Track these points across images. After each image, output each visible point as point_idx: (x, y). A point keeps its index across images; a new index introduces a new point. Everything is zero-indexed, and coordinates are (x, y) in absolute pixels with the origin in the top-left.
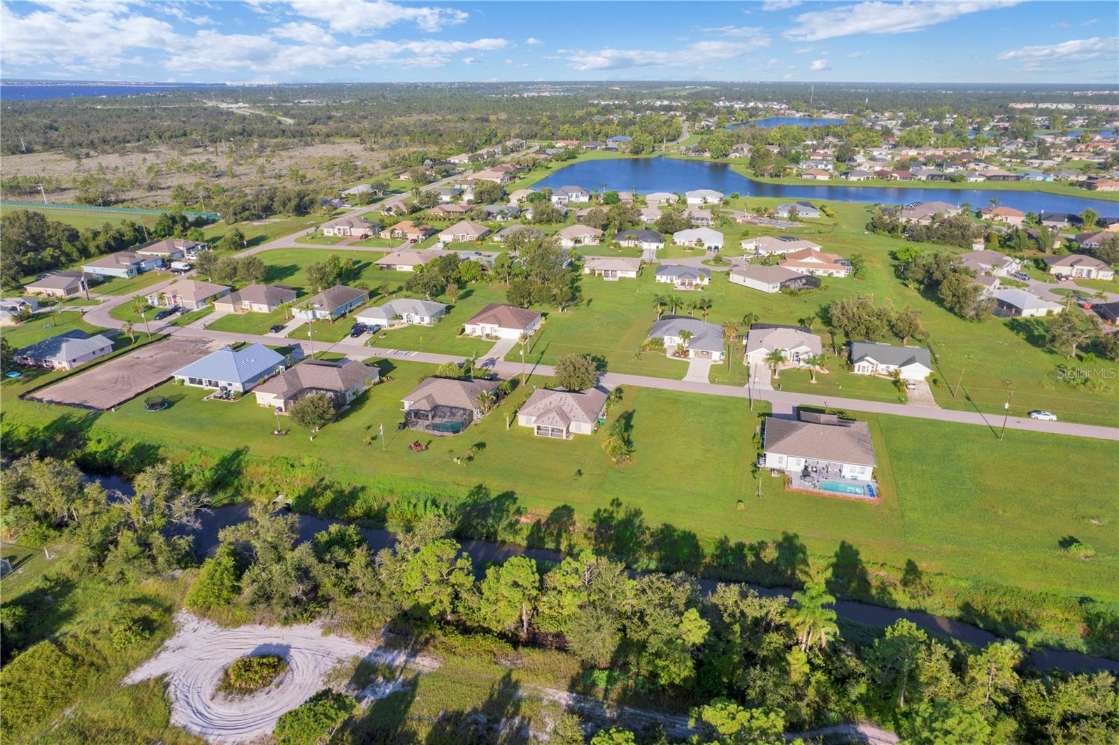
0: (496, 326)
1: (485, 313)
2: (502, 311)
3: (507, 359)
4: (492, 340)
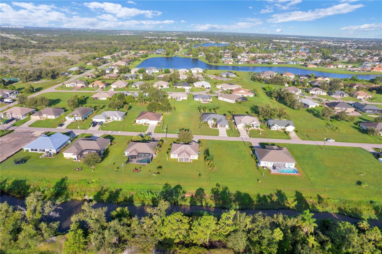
0: (148, 120)
3: (155, 132)
4: (147, 125)
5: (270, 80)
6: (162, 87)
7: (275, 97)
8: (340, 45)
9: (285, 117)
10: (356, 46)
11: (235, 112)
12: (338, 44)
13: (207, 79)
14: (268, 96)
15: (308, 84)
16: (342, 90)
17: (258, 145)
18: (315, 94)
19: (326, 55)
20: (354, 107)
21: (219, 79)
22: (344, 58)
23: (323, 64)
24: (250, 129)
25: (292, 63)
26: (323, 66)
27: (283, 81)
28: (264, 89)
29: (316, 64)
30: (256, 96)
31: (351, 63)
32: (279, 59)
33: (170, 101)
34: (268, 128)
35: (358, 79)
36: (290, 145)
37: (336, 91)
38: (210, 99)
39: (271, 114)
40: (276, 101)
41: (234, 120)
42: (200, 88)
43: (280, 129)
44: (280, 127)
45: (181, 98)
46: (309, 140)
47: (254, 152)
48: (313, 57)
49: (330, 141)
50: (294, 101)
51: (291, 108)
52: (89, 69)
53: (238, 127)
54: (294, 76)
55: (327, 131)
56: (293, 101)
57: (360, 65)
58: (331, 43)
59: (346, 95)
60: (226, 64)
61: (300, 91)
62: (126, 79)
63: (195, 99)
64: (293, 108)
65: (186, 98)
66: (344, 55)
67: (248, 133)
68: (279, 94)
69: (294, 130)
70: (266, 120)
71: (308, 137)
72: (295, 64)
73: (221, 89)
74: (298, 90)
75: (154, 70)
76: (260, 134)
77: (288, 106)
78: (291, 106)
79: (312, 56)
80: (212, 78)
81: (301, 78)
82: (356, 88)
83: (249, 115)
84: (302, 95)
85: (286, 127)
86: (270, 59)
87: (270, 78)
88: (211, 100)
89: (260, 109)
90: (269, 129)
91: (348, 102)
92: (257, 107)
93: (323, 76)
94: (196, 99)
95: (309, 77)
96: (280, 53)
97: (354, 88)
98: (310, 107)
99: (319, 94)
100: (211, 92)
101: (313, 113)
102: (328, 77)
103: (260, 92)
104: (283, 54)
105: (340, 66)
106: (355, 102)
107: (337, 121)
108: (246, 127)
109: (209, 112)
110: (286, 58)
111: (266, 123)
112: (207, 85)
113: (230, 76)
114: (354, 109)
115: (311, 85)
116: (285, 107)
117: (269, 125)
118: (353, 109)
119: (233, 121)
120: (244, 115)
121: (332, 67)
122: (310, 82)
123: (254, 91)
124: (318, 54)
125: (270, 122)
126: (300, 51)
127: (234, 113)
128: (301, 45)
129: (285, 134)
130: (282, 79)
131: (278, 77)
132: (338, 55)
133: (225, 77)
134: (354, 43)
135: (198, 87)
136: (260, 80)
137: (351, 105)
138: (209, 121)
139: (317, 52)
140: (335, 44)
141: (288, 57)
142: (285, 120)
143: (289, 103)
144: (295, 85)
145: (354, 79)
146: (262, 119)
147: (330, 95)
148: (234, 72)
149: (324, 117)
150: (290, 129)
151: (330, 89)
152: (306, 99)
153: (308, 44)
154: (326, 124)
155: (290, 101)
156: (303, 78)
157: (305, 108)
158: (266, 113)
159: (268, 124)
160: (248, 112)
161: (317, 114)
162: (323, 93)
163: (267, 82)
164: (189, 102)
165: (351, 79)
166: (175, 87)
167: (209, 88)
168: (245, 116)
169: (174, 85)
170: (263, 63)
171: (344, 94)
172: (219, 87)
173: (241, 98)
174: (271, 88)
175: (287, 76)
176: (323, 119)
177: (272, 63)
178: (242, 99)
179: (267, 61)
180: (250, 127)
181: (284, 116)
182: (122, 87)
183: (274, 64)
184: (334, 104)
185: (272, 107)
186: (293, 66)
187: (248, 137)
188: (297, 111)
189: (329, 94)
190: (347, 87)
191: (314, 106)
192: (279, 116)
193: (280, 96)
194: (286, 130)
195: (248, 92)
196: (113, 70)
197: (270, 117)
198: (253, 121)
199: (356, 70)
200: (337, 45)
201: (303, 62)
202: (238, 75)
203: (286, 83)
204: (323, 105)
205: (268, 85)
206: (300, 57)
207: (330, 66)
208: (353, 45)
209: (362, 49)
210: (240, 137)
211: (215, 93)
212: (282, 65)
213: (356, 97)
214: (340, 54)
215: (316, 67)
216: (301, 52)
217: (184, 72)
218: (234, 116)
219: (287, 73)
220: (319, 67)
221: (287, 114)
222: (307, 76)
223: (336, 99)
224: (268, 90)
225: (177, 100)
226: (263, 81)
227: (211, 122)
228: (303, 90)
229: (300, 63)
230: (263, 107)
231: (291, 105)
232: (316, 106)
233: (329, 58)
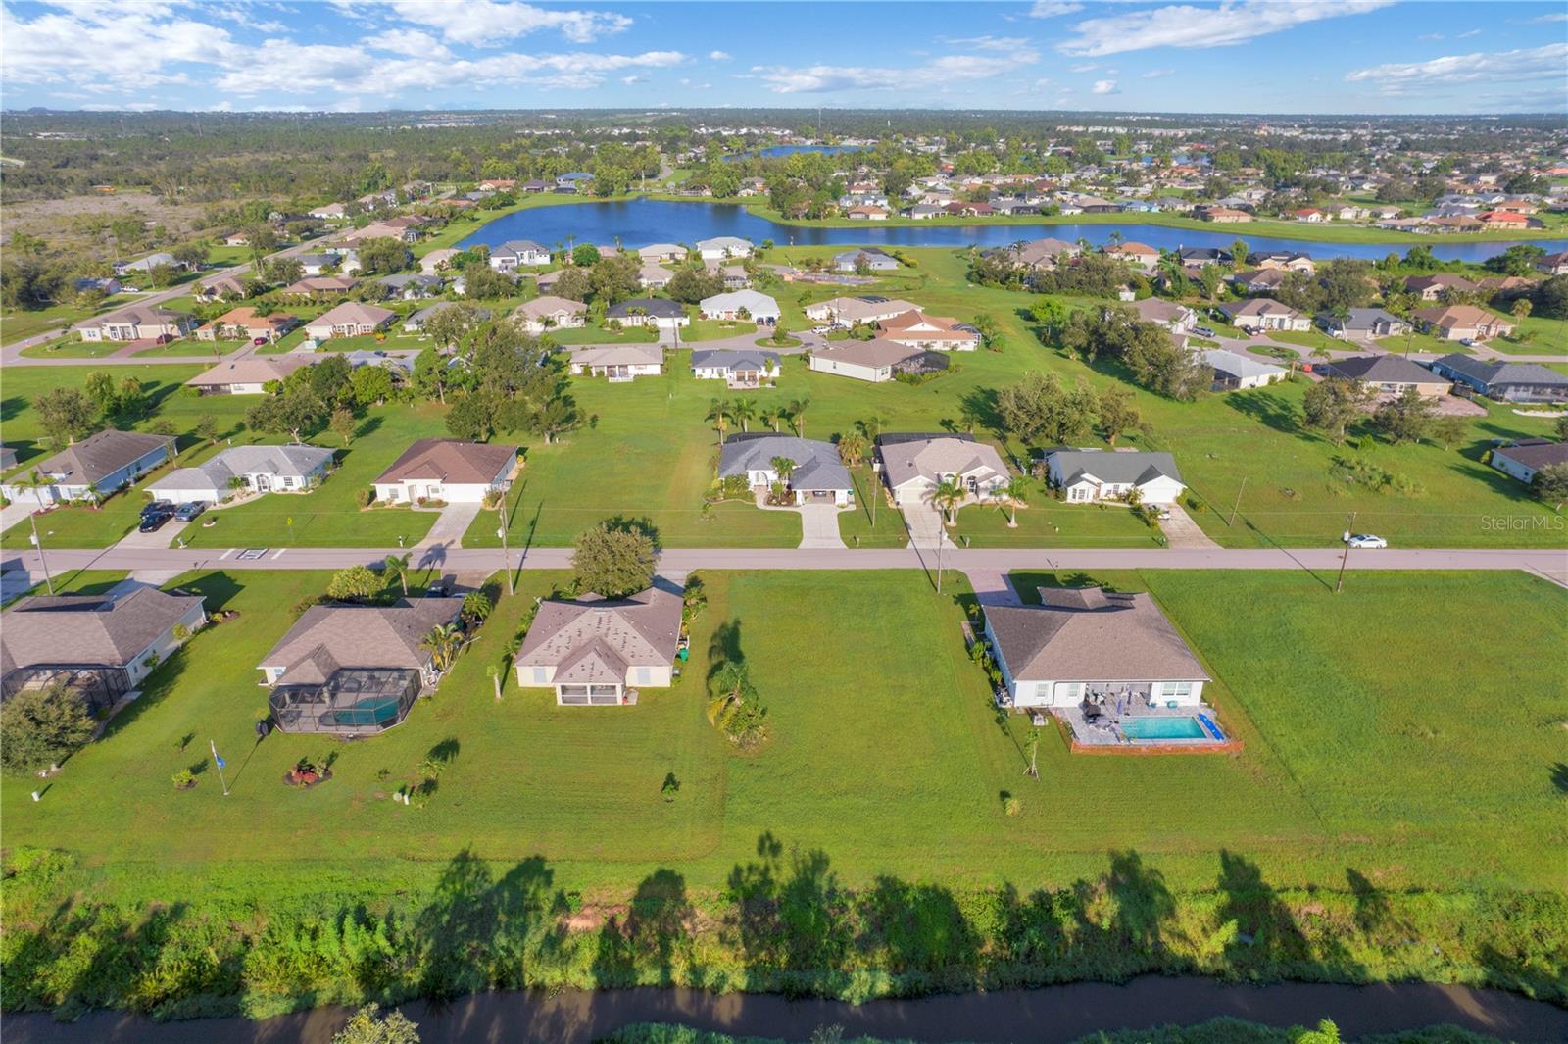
0: (436, 482)
1: (411, 460)
2: (445, 452)
3: (467, 543)
4: (429, 512)
5: (1053, 277)
6: (548, 323)
7: (1078, 348)
8: (1331, 137)
9: (1132, 439)
10: (1394, 141)
11: (884, 423)
12: (1323, 134)
13: (766, 283)
14: (1047, 345)
15: (1221, 289)
16: (1376, 305)
17: (1003, 587)
18: (1258, 329)
19: (1282, 174)
20: (1445, 375)
21: (824, 280)
22: (1357, 182)
23: (1276, 208)
24: (960, 503)
25: (1144, 208)
26: (1276, 215)
27: (1113, 276)
28: (1028, 316)
29: (1246, 209)
30: (988, 345)
31: (1391, 202)
32: (1089, 194)
33: (576, 383)
34: (1052, 494)
35: (1436, 258)
36: (1164, 575)
37: (1352, 311)
38: (769, 370)
39: (1062, 425)
40: (1082, 366)
41: (882, 461)
42: (732, 323)
43: (1112, 496)
44: (1110, 486)
45: (633, 371)
46: (1262, 546)
47: (978, 625)
48: (1229, 183)
49: (1364, 544)
50: (1170, 360)
51: (1154, 392)
52: (233, 261)
53: (899, 497)
54: (1159, 257)
55: (1341, 494)
56: (1162, 358)
57: (1428, 207)
58: (1295, 134)
59: (1398, 325)
60: (860, 221)
61: (1192, 319)
62: (387, 298)
63: (698, 371)
64: (1167, 395)
65: (654, 370)
66: (1356, 172)
67: (952, 523)
68: (1095, 332)
69: (1178, 500)
70: (1038, 453)
71: (1253, 533)
72: (1156, 209)
73: (829, 322)
74: (1182, 312)
75: (526, 254)
76: (1013, 524)
77: (1139, 385)
78: (1153, 382)
79: (1226, 179)
80: (788, 278)
81: (1188, 261)
82: (1434, 298)
83: (955, 434)
84: (1200, 334)
85: (1138, 482)
86: (1050, 194)
87: (1051, 268)
88: (776, 373)
89: (1009, 404)
90: (1057, 497)
91: (1411, 357)
92: (992, 395)
93: (1285, 253)
94: (706, 373)
95: (1226, 257)
96: (1091, 173)
97: (1424, 298)
98: (1245, 384)
99: (1276, 325)
100: (779, 337)
101: (1261, 410)
102: (1308, 257)
103: (1009, 330)
104: (1104, 176)
105: (1347, 214)
106: (1443, 355)
107: (1380, 447)
108: (939, 495)
109: (760, 427)
110: (1118, 189)
111: (1040, 471)
112: (763, 306)
113: (873, 266)
114: (1448, 386)
115: (1236, 292)
116: (1130, 388)
117: (1052, 477)
118: (1442, 388)
119: (877, 467)
120: (929, 437)
121: (1315, 217)
122: (1231, 278)
123: (981, 327)
124: (1249, 171)
125: (1062, 463)
126: (1174, 163)
127: (880, 430)
128: (1176, 142)
129: (1135, 519)
130: (1108, 270)
131: (1086, 262)
132: (1332, 172)
133: (850, 273)
134: (1384, 132)
135: (723, 316)
136: (1006, 279)
137: (1430, 367)
138: (752, 474)
139: (1246, 164)
140: (1310, 136)
141: (1125, 185)
142: (1133, 450)
143: (1144, 371)
144: (1166, 294)
145: (1418, 259)
146: (1020, 451)
147: (1325, 329)
148: (891, 249)
149: (1315, 431)
150: (1162, 492)
151: (1324, 306)
152: (1219, 350)
153: (1204, 138)
154: (1331, 463)
155: (1151, 363)
156: (1195, 262)
157: (1222, 390)
158: (1038, 422)
159: (1048, 472)
160: (951, 421)
161: (1278, 416)
162: (1296, 322)
163: (1038, 285)
164: (670, 388)
165: (1404, 261)
166: (610, 319)
167: (771, 319)
168: (935, 442)
169: (607, 312)
170: (1017, 210)
171: (1387, 324)
172: (818, 313)
173: (915, 357)
174: (1056, 310)
175: (1128, 258)
176: (1311, 439)
177: (1056, 210)
178: (922, 360)
179: (1035, 202)
180: (960, 492)
181: (1127, 432)
182: (358, 330)
183: (1068, 212)
184: (1357, 368)
185: (1065, 388)
186: (1147, 219)
187: (949, 545)
188: (1187, 408)
189: (1323, 325)
190: (1397, 291)
191: (1262, 382)
192: (1104, 433)
193: (1104, 343)
194: (1143, 500)
195: (955, 328)
196: (339, 260)
197: (1061, 442)
198: (976, 463)
199: (1420, 225)
200: (1320, 137)
201: (1191, 201)
202: (910, 261)
203: (1124, 286)
204: (1301, 375)
205: (1041, 299)
206: (1176, 185)
207: (1307, 215)
208: (1382, 136)
209: (1424, 151)
210: (910, 546)
211: (796, 342)
212: (1100, 218)
213: (1445, 332)
214: (1341, 167)
215: (1246, 218)
216: (1177, 167)
217: (666, 257)
218: (879, 441)
219: (1128, 246)
220: (1260, 219)
221: (1140, 420)
222: (1213, 254)
223: (1356, 347)
224: (1044, 316)
225: (611, 380)
226: (1022, 280)
227: (761, 479)
228: (1203, 314)
229: (1180, 207)
230: (1024, 392)
231: (1155, 377)
232: (1272, 380)
233: (1295, 185)
